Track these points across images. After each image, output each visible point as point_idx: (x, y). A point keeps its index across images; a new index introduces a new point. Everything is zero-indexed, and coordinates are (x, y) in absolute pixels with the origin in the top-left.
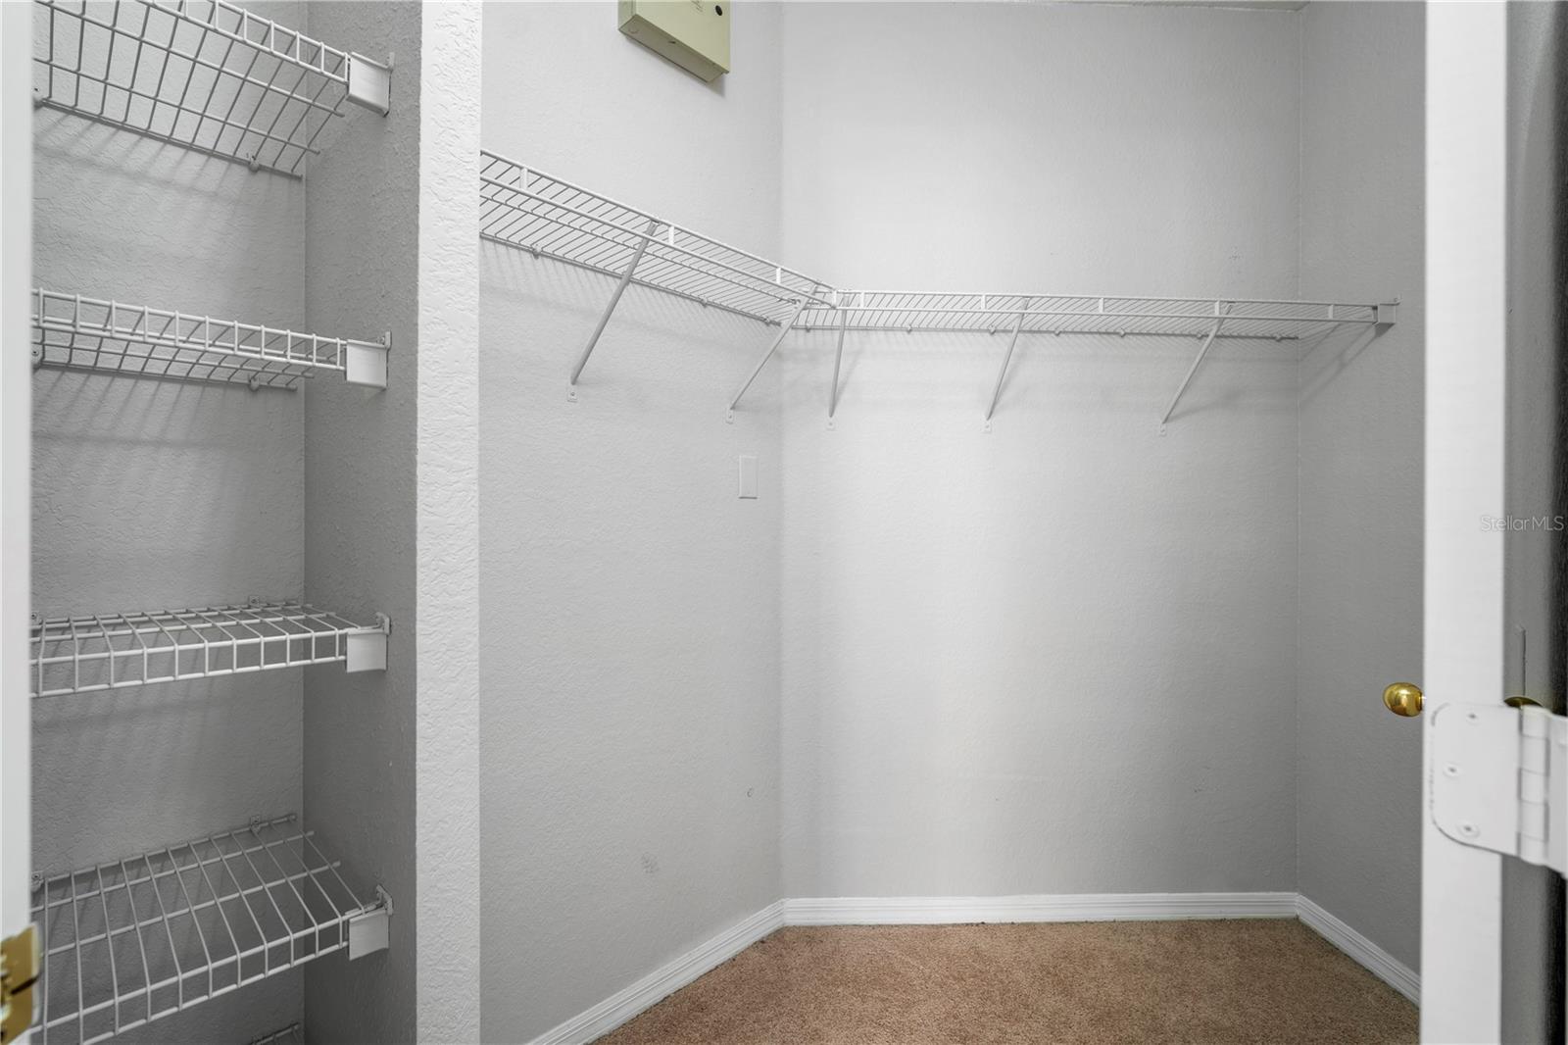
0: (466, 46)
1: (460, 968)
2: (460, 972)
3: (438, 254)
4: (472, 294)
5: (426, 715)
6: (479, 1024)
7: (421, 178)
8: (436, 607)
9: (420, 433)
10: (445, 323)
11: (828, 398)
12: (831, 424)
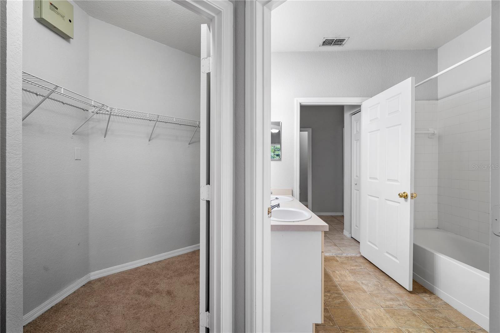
0: (18, 50)
1: (18, 276)
2: (18, 277)
3: (11, 102)
4: (20, 111)
5: (9, 214)
6: (23, 290)
7: (7, 83)
8: (11, 188)
9: (7, 145)
10: (14, 119)
11: (104, 132)
12: (105, 140)
